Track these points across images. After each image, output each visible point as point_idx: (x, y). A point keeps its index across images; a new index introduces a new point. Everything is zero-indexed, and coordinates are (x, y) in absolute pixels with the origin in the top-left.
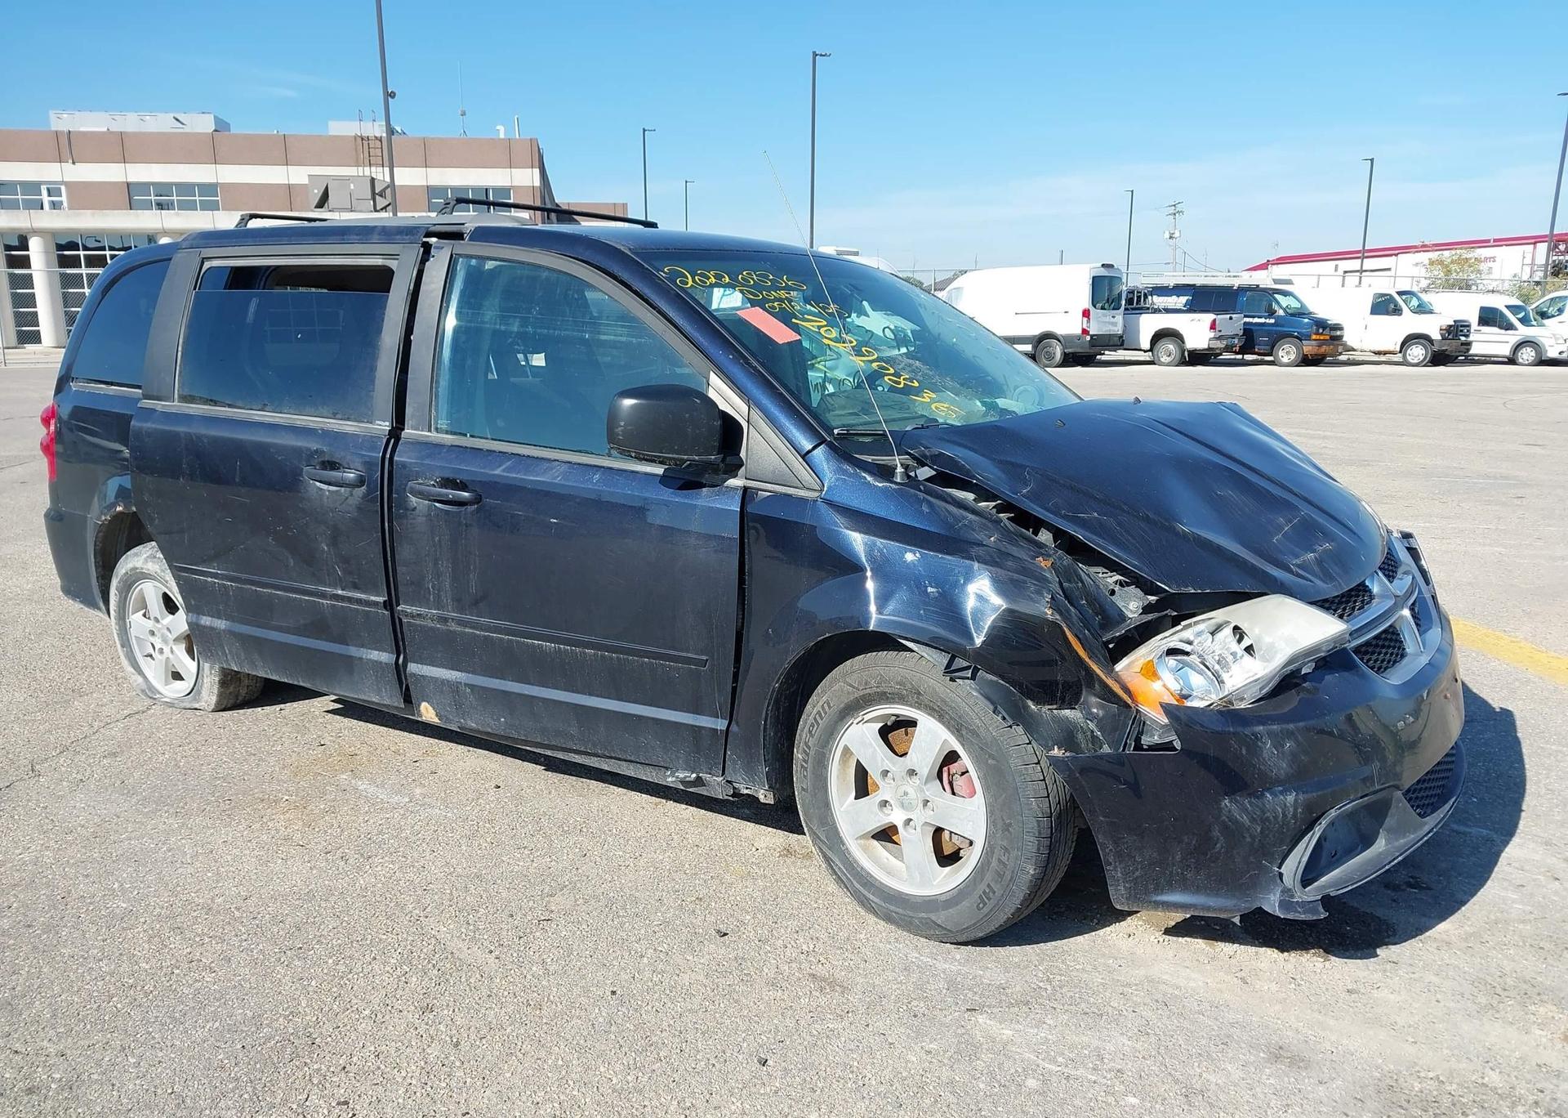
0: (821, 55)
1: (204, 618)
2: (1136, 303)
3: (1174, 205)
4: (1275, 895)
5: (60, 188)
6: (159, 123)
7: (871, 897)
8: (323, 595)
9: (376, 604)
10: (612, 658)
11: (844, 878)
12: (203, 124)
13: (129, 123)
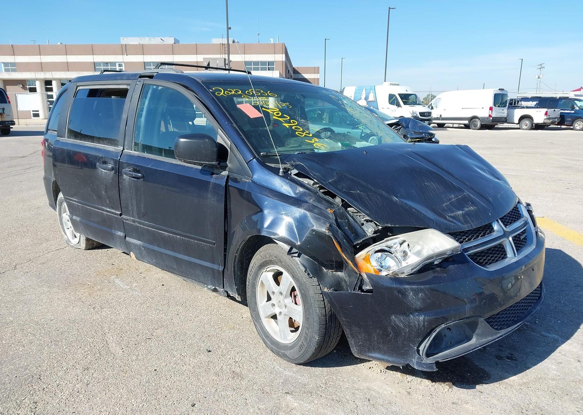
0: (392, 8)
1: (74, 216)
2: (514, 104)
3: (541, 65)
4: (415, 359)
5: (122, 64)
6: (156, 41)
7: (268, 342)
8: (103, 210)
9: (117, 214)
10: (185, 240)
11: (260, 333)
12: (170, 41)
13: (146, 41)
